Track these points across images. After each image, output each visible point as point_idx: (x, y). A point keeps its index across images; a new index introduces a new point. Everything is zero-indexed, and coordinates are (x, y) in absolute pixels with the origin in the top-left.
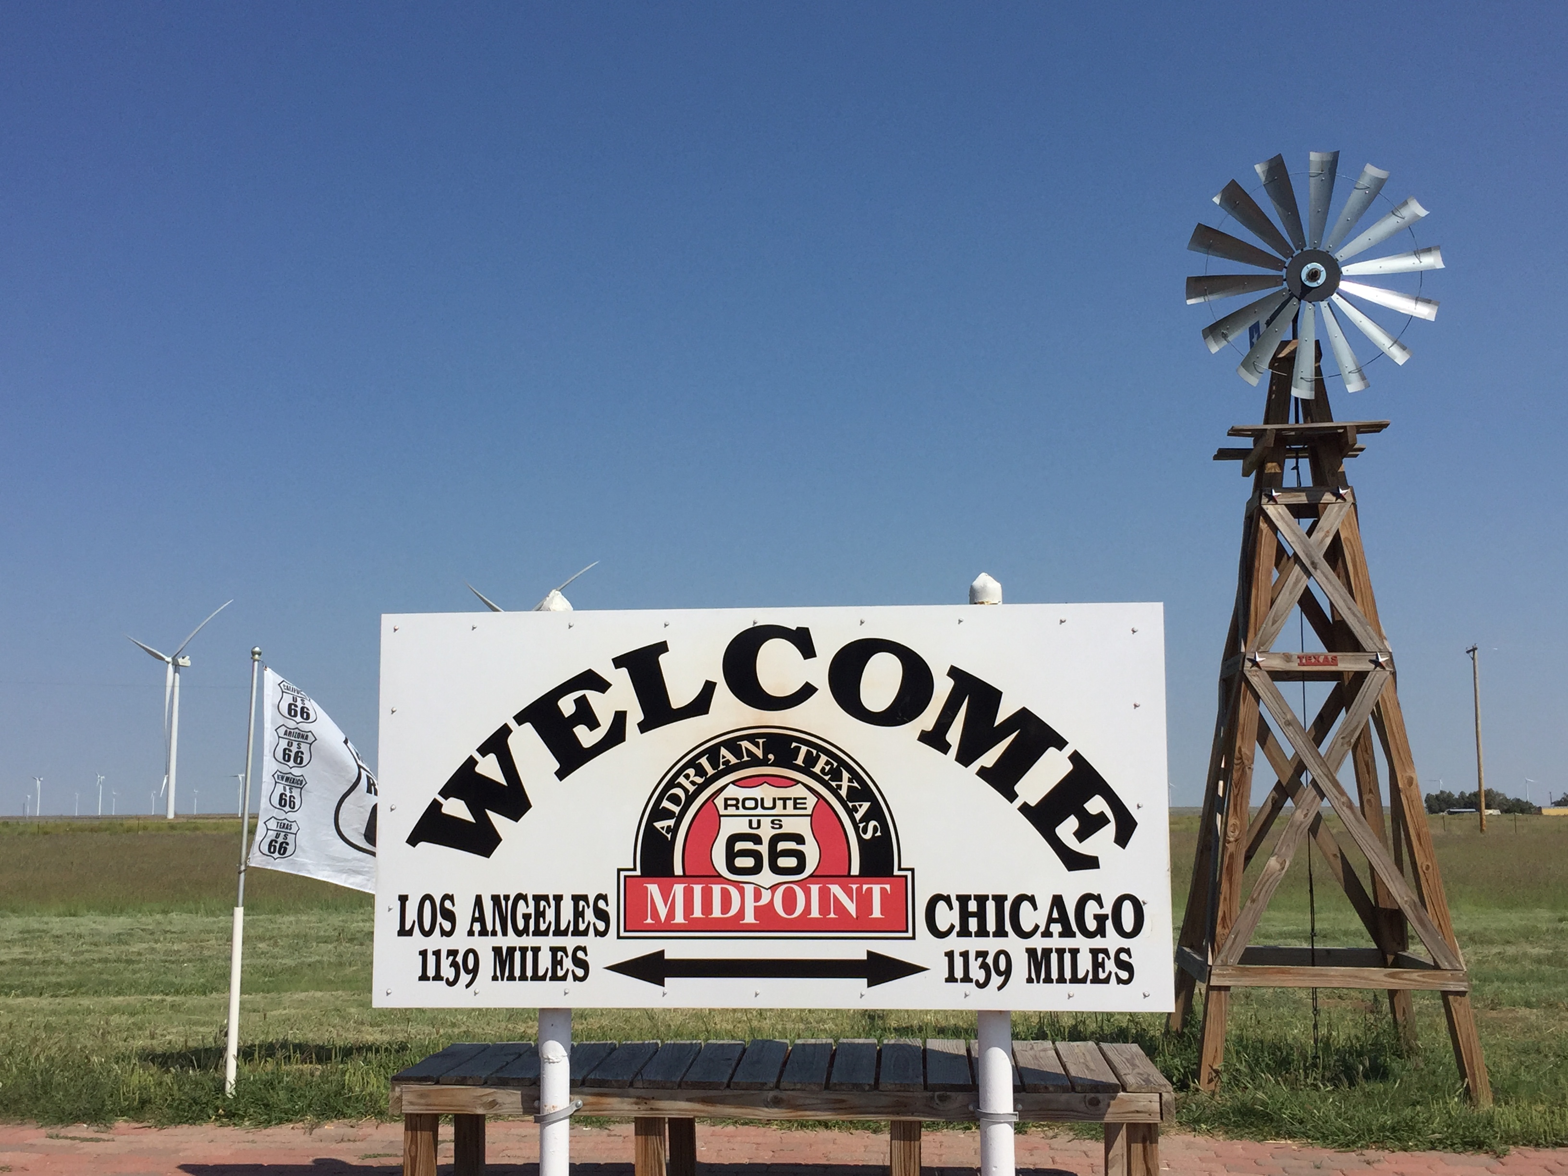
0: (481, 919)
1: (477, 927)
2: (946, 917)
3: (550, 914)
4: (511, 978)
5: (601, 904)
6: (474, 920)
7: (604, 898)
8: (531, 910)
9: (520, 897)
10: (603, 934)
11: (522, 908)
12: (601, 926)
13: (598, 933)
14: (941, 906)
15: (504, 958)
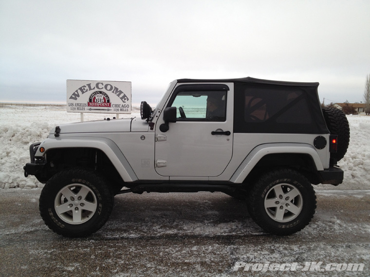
0: (76, 105)
2: (114, 106)
3: (82, 105)
7: (86, 104)
10: (86, 107)
11: (79, 104)
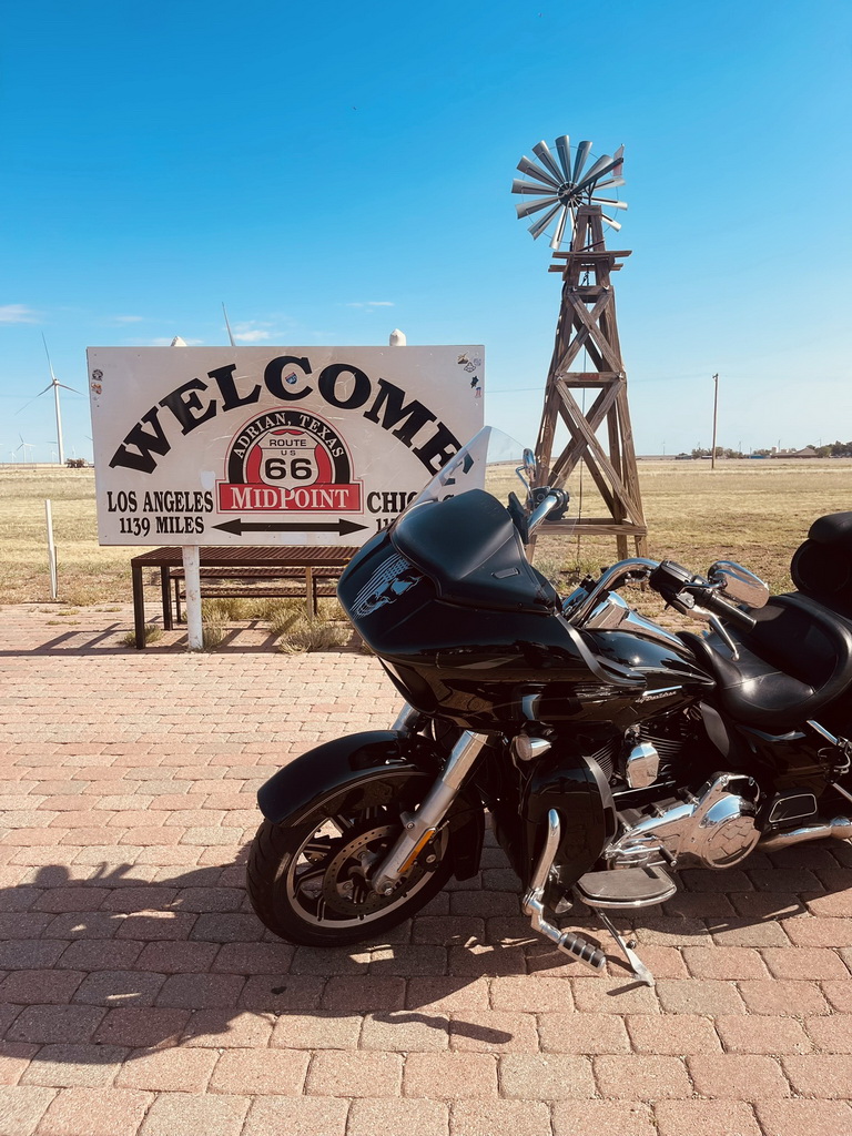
0: (150, 504)
1: (148, 507)
2: (377, 503)
3: (183, 501)
4: (166, 531)
5: (208, 496)
6: (146, 504)
7: (210, 494)
8: (174, 499)
9: (168, 493)
10: (210, 511)
11: (169, 498)
12: (209, 507)
13: (207, 510)
14: (375, 497)
15: (162, 522)
